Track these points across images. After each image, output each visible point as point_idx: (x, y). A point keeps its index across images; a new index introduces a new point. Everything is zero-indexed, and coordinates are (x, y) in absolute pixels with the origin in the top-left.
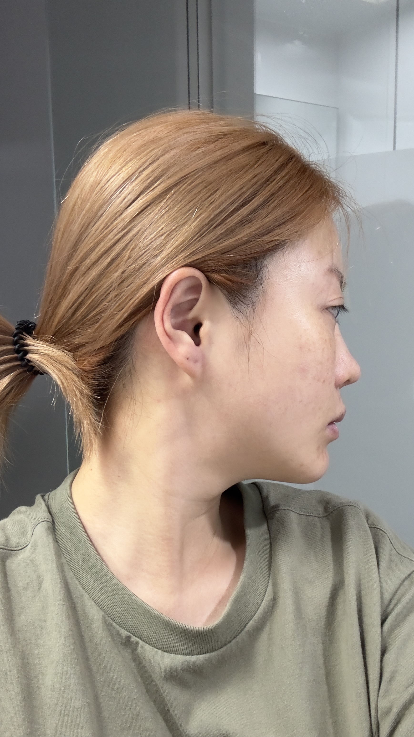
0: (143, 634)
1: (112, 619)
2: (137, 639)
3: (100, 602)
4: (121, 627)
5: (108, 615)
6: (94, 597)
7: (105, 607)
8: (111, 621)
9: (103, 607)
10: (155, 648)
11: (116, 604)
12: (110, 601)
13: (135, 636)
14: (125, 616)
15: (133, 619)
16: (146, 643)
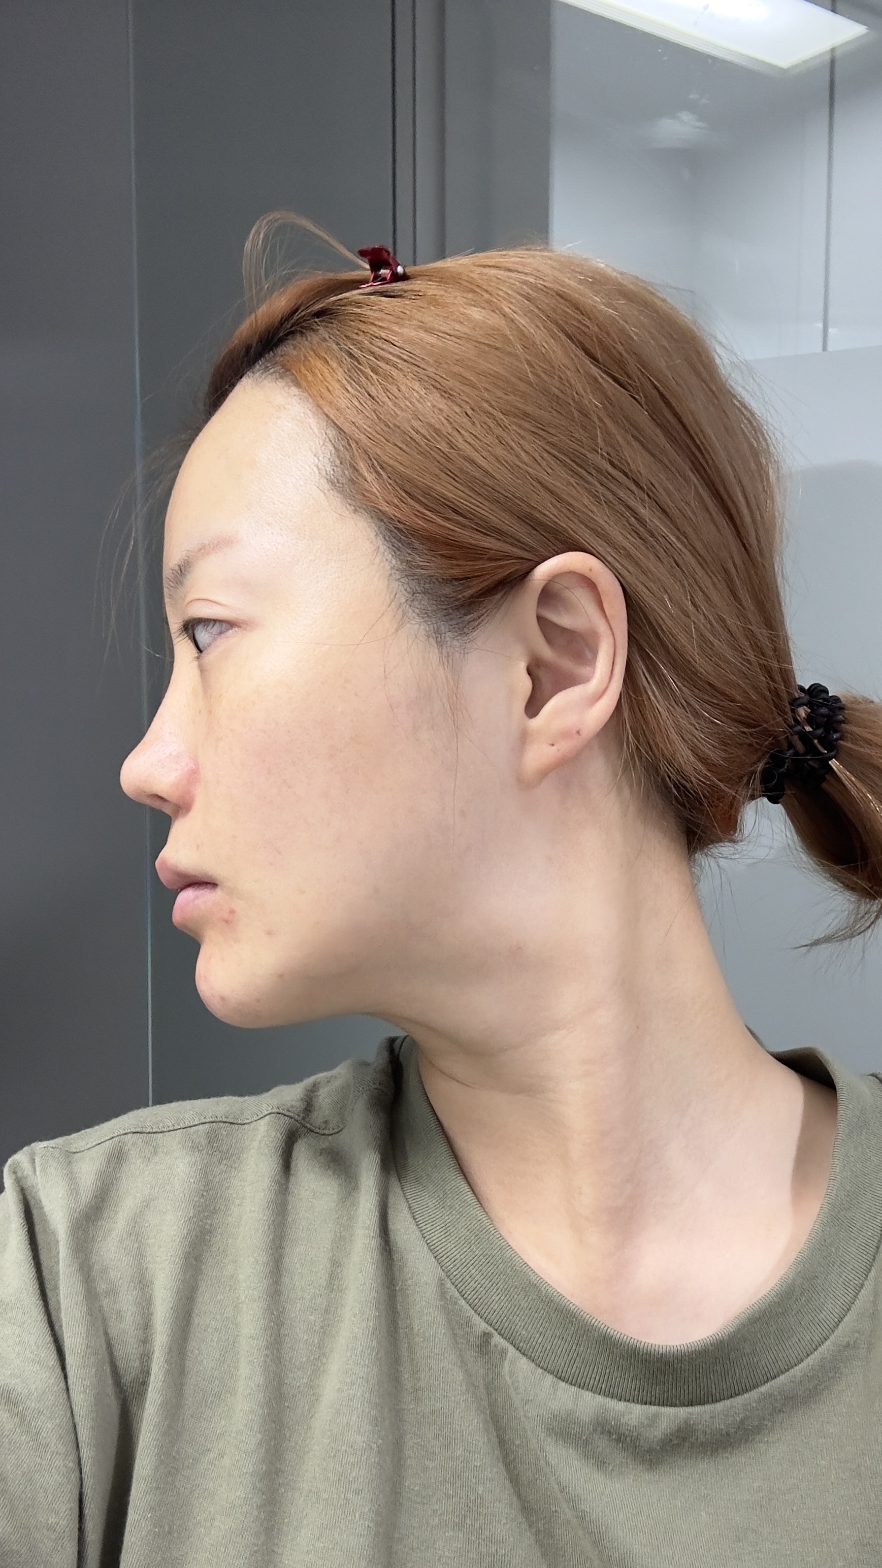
0: (519, 1333)
1: (460, 1290)
2: (503, 1343)
3: (440, 1251)
4: (475, 1311)
5: (453, 1281)
6: (432, 1239)
7: (450, 1263)
8: (457, 1294)
9: (445, 1262)
10: (542, 1368)
11: (472, 1262)
12: (462, 1252)
13: (503, 1336)
14: (486, 1289)
15: (502, 1298)
16: (524, 1354)
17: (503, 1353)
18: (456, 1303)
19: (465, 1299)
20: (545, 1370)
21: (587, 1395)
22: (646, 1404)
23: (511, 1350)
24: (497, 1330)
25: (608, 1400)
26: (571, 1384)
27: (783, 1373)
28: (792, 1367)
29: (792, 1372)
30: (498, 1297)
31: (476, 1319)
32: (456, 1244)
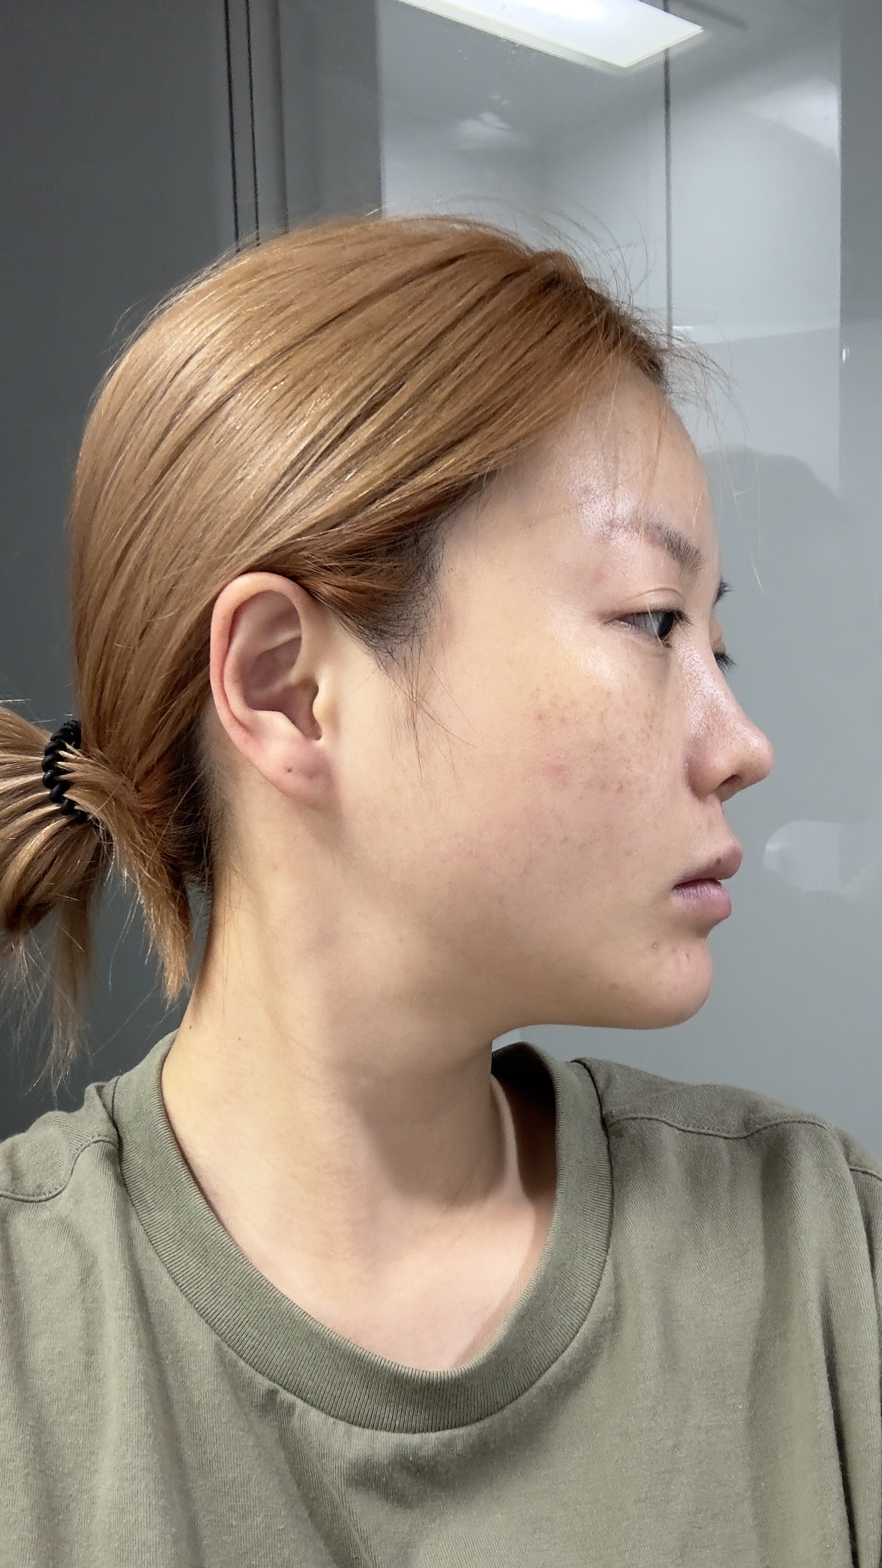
0: (305, 1385)
1: (238, 1352)
2: (290, 1397)
3: (210, 1314)
4: (257, 1370)
5: (229, 1342)
7: (223, 1325)
9: (217, 1324)
11: (247, 1319)
12: (234, 1311)
13: (288, 1391)
14: (265, 1345)
15: (283, 1353)
16: (312, 1405)
17: (292, 1407)
18: (235, 1366)
19: (244, 1359)
20: (337, 1418)
21: (383, 1435)
22: (439, 1430)
23: (299, 1402)
24: (281, 1385)
25: (403, 1435)
26: (364, 1427)
27: (553, 1363)
28: (560, 1355)
29: (561, 1359)
30: (279, 1352)
31: (259, 1378)
32: (227, 1303)
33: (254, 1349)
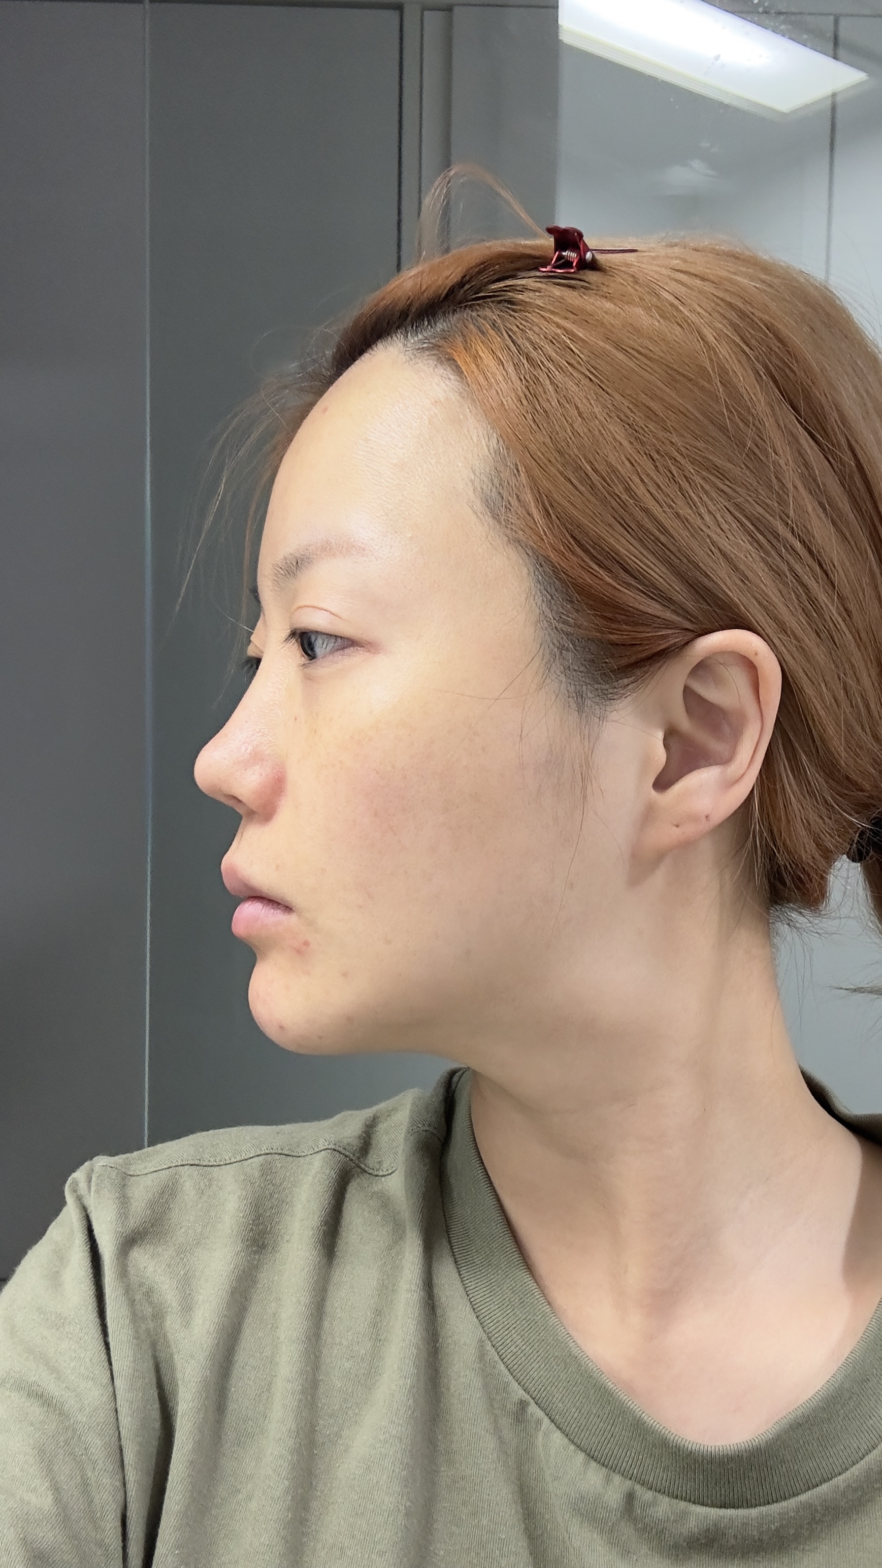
10: (575, 1444)
14: (527, 1355)
18: (494, 1367)
19: (504, 1363)
20: (578, 1447)
23: (546, 1421)
29: (835, 1480)
30: (538, 1365)
31: (514, 1385)
32: (500, 1304)
33: (514, 1357)
